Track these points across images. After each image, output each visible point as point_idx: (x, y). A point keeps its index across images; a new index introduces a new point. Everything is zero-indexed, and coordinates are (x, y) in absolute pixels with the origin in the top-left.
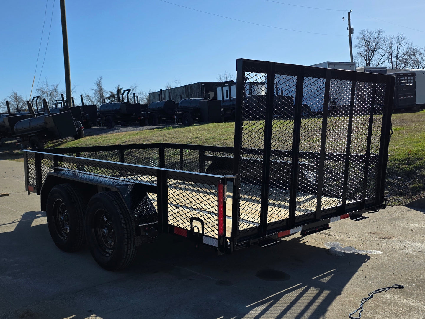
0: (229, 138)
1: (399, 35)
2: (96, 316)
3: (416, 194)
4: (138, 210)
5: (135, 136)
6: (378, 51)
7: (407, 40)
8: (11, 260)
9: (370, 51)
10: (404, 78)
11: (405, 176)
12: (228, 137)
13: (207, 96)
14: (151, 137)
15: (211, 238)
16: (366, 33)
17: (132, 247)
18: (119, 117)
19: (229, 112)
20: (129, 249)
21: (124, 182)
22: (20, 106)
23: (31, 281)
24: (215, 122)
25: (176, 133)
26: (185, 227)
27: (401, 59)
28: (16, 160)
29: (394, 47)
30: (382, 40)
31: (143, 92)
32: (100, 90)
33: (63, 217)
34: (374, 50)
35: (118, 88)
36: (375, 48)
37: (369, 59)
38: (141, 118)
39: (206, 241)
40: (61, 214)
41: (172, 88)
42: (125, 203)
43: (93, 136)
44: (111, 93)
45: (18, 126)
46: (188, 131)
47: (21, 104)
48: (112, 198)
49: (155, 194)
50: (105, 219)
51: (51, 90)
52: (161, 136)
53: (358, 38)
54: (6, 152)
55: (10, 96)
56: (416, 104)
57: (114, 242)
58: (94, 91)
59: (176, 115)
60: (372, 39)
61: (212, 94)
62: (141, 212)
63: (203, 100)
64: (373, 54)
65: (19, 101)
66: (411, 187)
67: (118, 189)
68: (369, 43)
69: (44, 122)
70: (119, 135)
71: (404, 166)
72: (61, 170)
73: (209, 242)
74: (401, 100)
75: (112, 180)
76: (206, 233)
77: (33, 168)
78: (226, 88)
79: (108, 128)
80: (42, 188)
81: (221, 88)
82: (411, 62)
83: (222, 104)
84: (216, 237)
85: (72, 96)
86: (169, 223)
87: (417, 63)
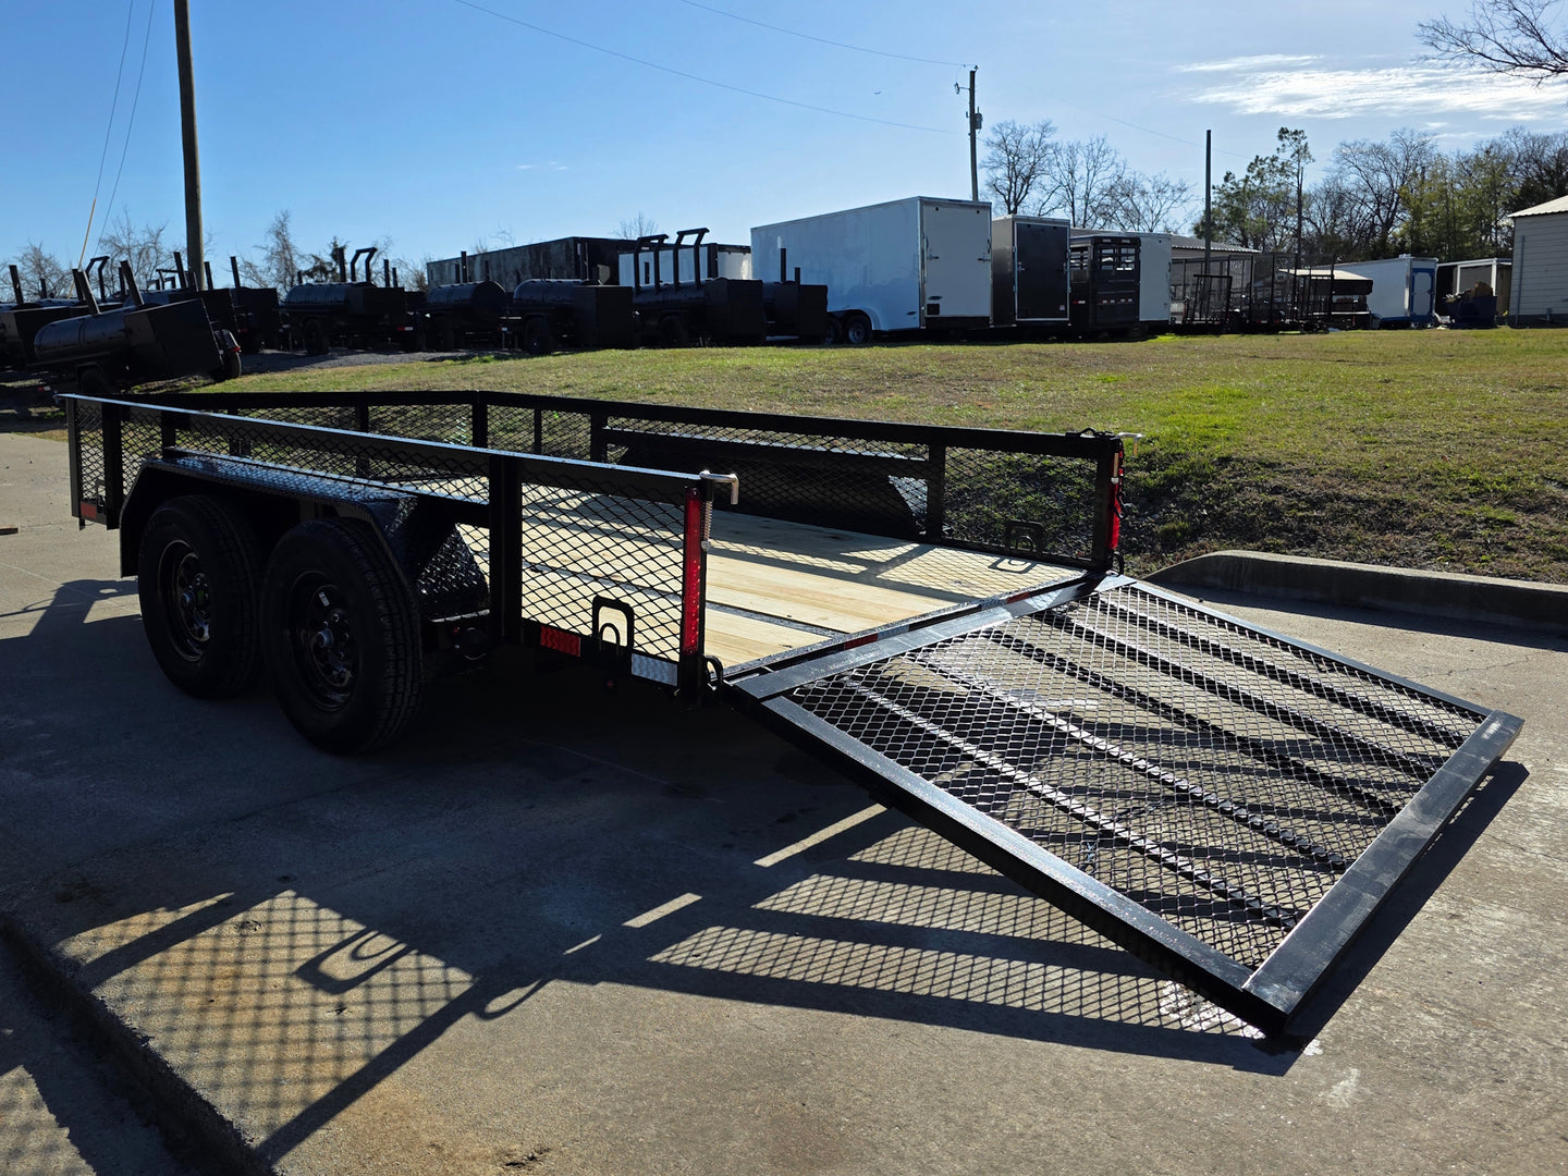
0: (661, 389)
1: (1094, 140)
2: (296, 897)
3: (1173, 549)
4: (431, 575)
5: (389, 377)
6: (1038, 179)
7: (1113, 154)
8: (30, 722)
9: (1021, 179)
10: (1111, 251)
11: (1143, 500)
12: (658, 387)
13: (594, 278)
14: (436, 381)
15: (657, 661)
16: (1009, 131)
17: (409, 684)
18: (342, 323)
19: (653, 323)
20: (400, 690)
21: (386, 492)
22: (50, 286)
23: (92, 786)
24: (616, 348)
25: (508, 372)
26: (574, 627)
27: (1095, 204)
28: (38, 434)
29: (1081, 172)
30: (1051, 151)
31: (407, 262)
32: (284, 252)
33: (190, 595)
34: (1028, 177)
35: (335, 244)
36: (1032, 170)
37: (1015, 200)
38: (407, 329)
39: (638, 668)
40: (184, 585)
41: (489, 251)
42: (390, 554)
43: (267, 375)
44: (317, 259)
45: (47, 339)
46: (542, 368)
47: (54, 280)
48: (347, 538)
49: (480, 529)
50: (326, 602)
51: (142, 242)
52: (465, 379)
53: (989, 143)
54: (9, 411)
55: (20, 255)
56: (1141, 320)
57: (353, 669)
58: (266, 253)
59: (506, 323)
60: (1024, 148)
61: (604, 271)
62: (438, 580)
63: (583, 284)
64: (1025, 187)
65: (47, 271)
66: (1158, 529)
67: (369, 510)
68: (1016, 158)
69: (123, 327)
70: (342, 373)
71: (1139, 474)
72: (184, 454)
73: (648, 673)
74: (1102, 307)
75: (346, 485)
76: (640, 646)
77: (96, 457)
78: (646, 257)
79: (310, 355)
80: (124, 507)
81: (632, 255)
82: (1120, 214)
83: (635, 300)
84: (675, 657)
85: (205, 260)
86: (525, 615)
87: (1134, 215)
